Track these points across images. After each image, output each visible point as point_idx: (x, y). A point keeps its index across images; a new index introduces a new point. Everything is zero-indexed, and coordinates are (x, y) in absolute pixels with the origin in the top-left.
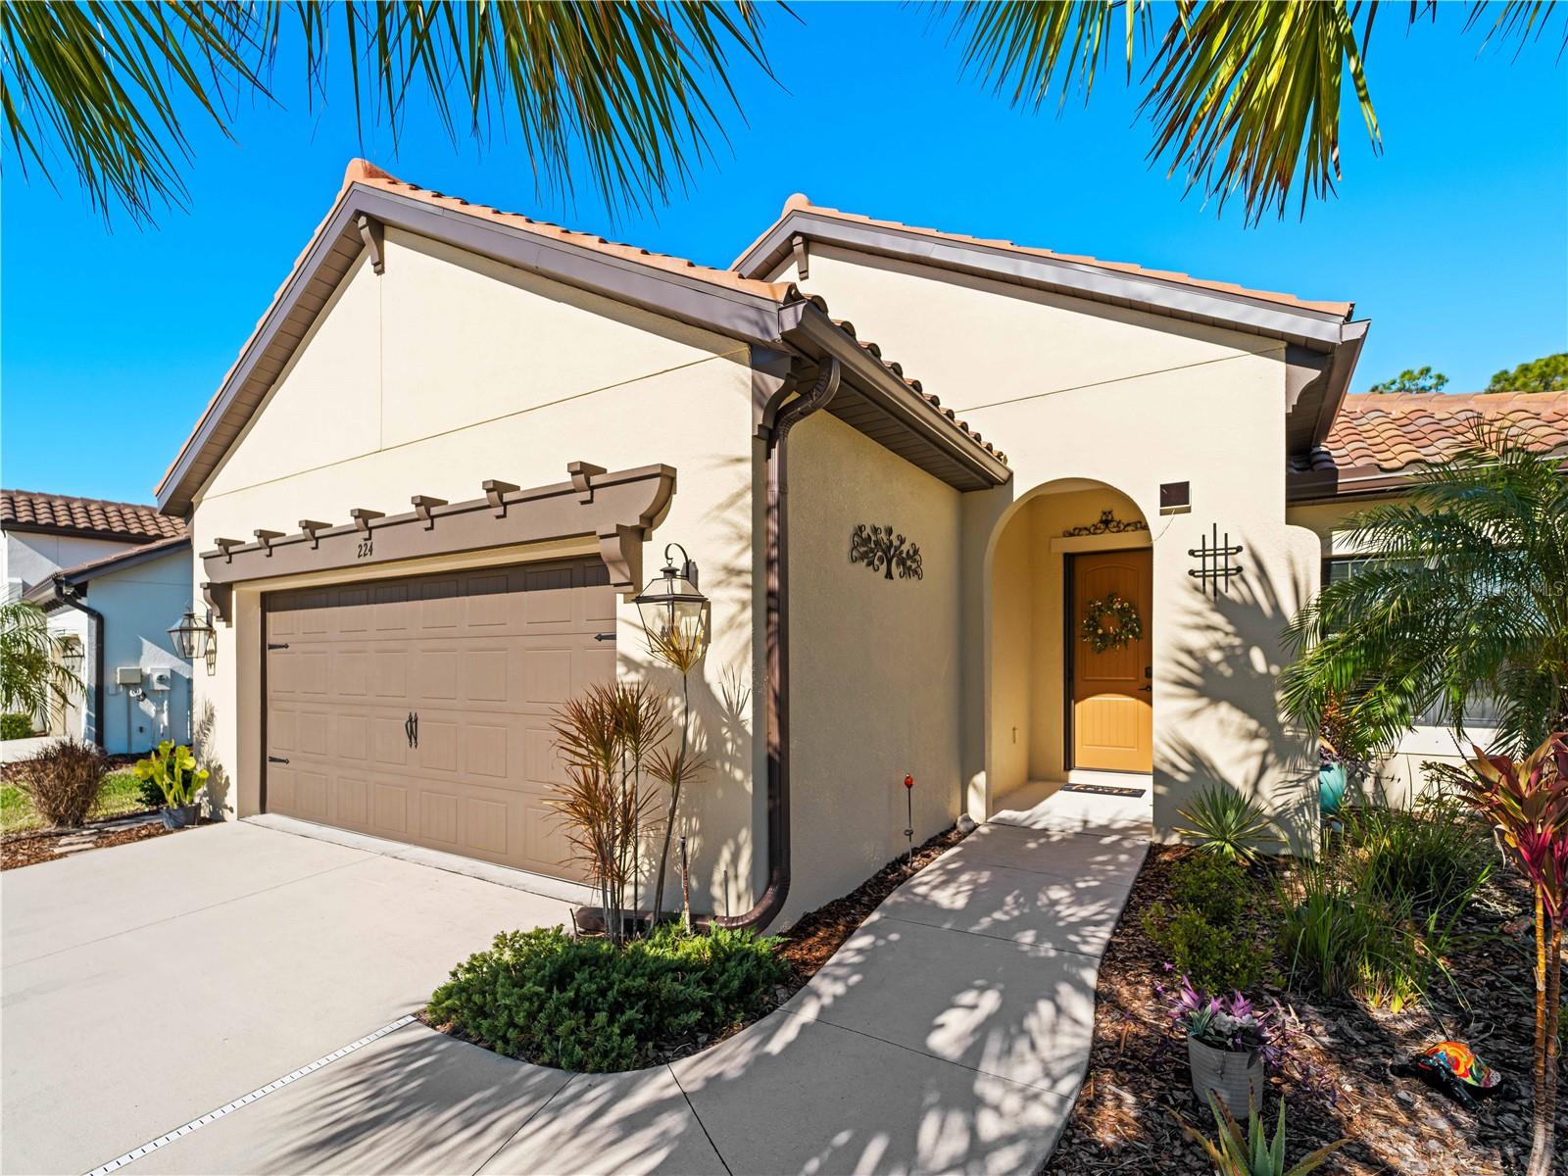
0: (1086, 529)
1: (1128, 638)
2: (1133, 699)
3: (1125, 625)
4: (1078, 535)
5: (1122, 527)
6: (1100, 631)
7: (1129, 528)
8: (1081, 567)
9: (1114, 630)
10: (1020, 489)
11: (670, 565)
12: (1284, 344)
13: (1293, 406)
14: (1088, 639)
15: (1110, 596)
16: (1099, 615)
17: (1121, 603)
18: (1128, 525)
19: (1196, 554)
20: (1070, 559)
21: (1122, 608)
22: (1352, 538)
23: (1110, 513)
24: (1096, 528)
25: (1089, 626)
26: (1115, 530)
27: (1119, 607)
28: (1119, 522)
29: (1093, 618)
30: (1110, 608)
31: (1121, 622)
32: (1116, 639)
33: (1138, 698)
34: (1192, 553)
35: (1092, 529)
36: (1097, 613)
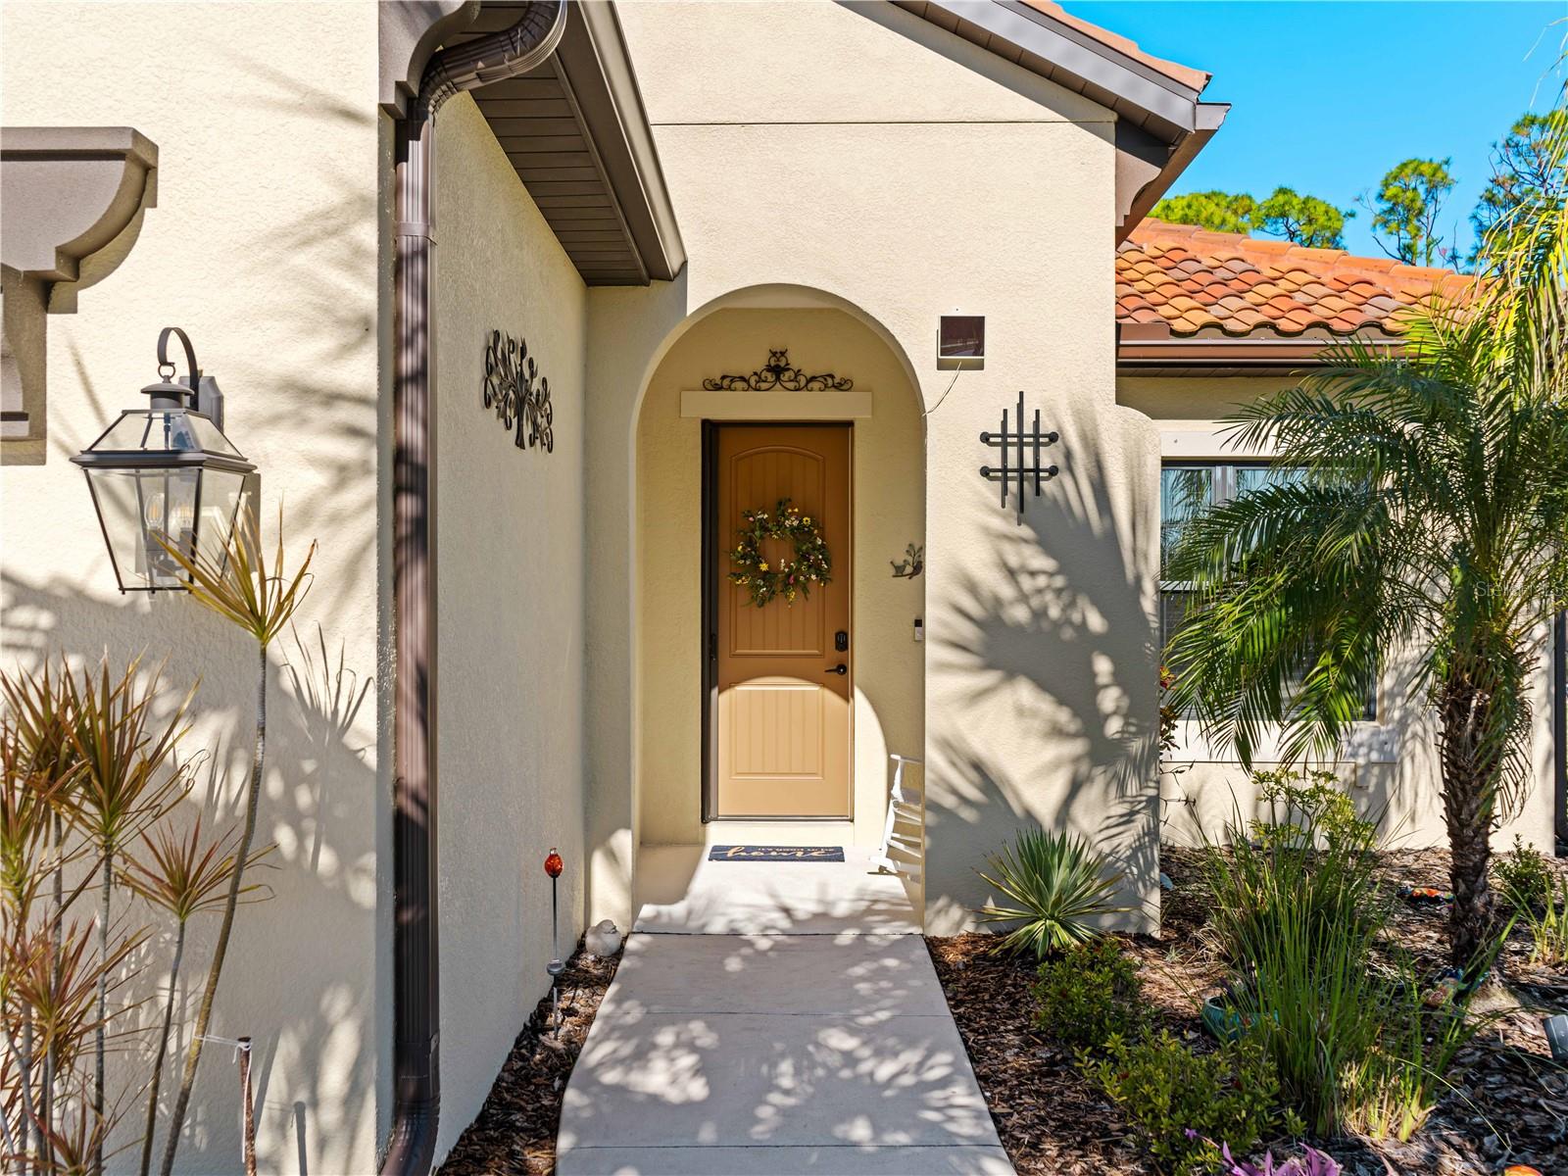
0: (742, 379)
1: (808, 579)
2: (816, 688)
3: (805, 557)
4: (729, 388)
5: (803, 382)
6: (764, 567)
7: (815, 385)
8: (729, 444)
9: (787, 565)
10: (699, 293)
11: (167, 379)
12: (1113, 117)
13: (1126, 217)
14: (744, 581)
15: (780, 503)
16: (762, 537)
17: (800, 518)
18: (813, 379)
19: (992, 440)
20: (711, 430)
21: (801, 526)
22: (1253, 434)
23: (783, 354)
24: (760, 380)
25: (744, 557)
26: (791, 385)
27: (796, 523)
28: (798, 373)
29: (750, 543)
30: (780, 525)
31: (797, 552)
32: (790, 581)
33: (823, 685)
34: (985, 438)
35: (753, 382)
36: (757, 533)
